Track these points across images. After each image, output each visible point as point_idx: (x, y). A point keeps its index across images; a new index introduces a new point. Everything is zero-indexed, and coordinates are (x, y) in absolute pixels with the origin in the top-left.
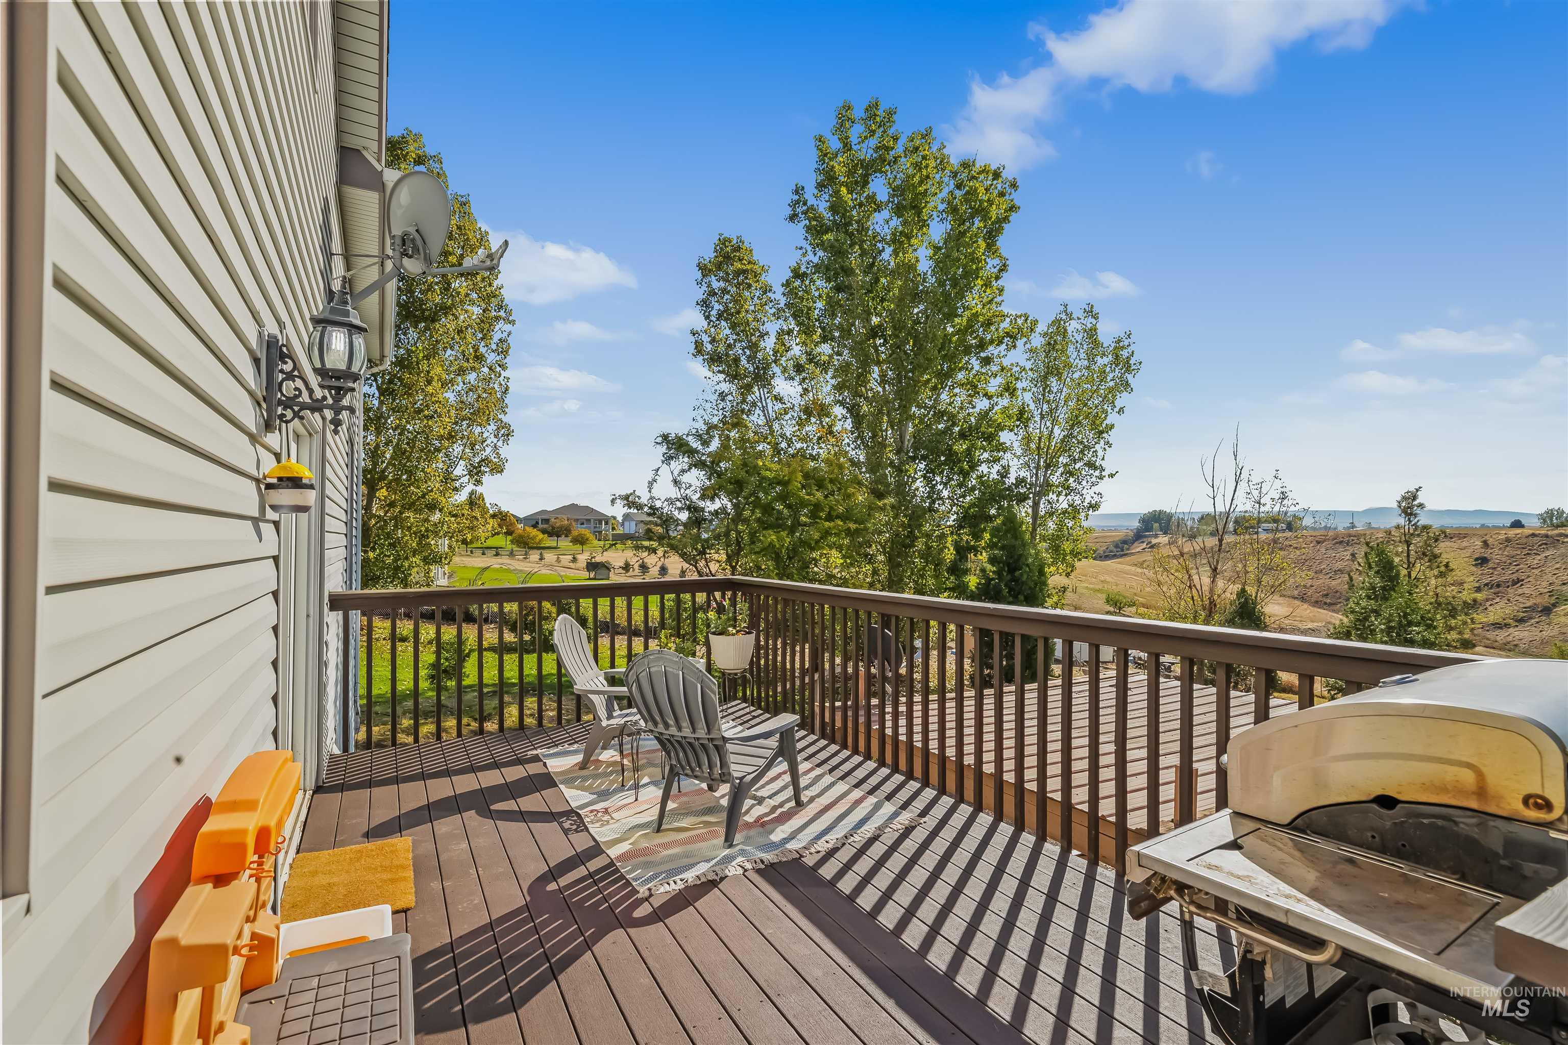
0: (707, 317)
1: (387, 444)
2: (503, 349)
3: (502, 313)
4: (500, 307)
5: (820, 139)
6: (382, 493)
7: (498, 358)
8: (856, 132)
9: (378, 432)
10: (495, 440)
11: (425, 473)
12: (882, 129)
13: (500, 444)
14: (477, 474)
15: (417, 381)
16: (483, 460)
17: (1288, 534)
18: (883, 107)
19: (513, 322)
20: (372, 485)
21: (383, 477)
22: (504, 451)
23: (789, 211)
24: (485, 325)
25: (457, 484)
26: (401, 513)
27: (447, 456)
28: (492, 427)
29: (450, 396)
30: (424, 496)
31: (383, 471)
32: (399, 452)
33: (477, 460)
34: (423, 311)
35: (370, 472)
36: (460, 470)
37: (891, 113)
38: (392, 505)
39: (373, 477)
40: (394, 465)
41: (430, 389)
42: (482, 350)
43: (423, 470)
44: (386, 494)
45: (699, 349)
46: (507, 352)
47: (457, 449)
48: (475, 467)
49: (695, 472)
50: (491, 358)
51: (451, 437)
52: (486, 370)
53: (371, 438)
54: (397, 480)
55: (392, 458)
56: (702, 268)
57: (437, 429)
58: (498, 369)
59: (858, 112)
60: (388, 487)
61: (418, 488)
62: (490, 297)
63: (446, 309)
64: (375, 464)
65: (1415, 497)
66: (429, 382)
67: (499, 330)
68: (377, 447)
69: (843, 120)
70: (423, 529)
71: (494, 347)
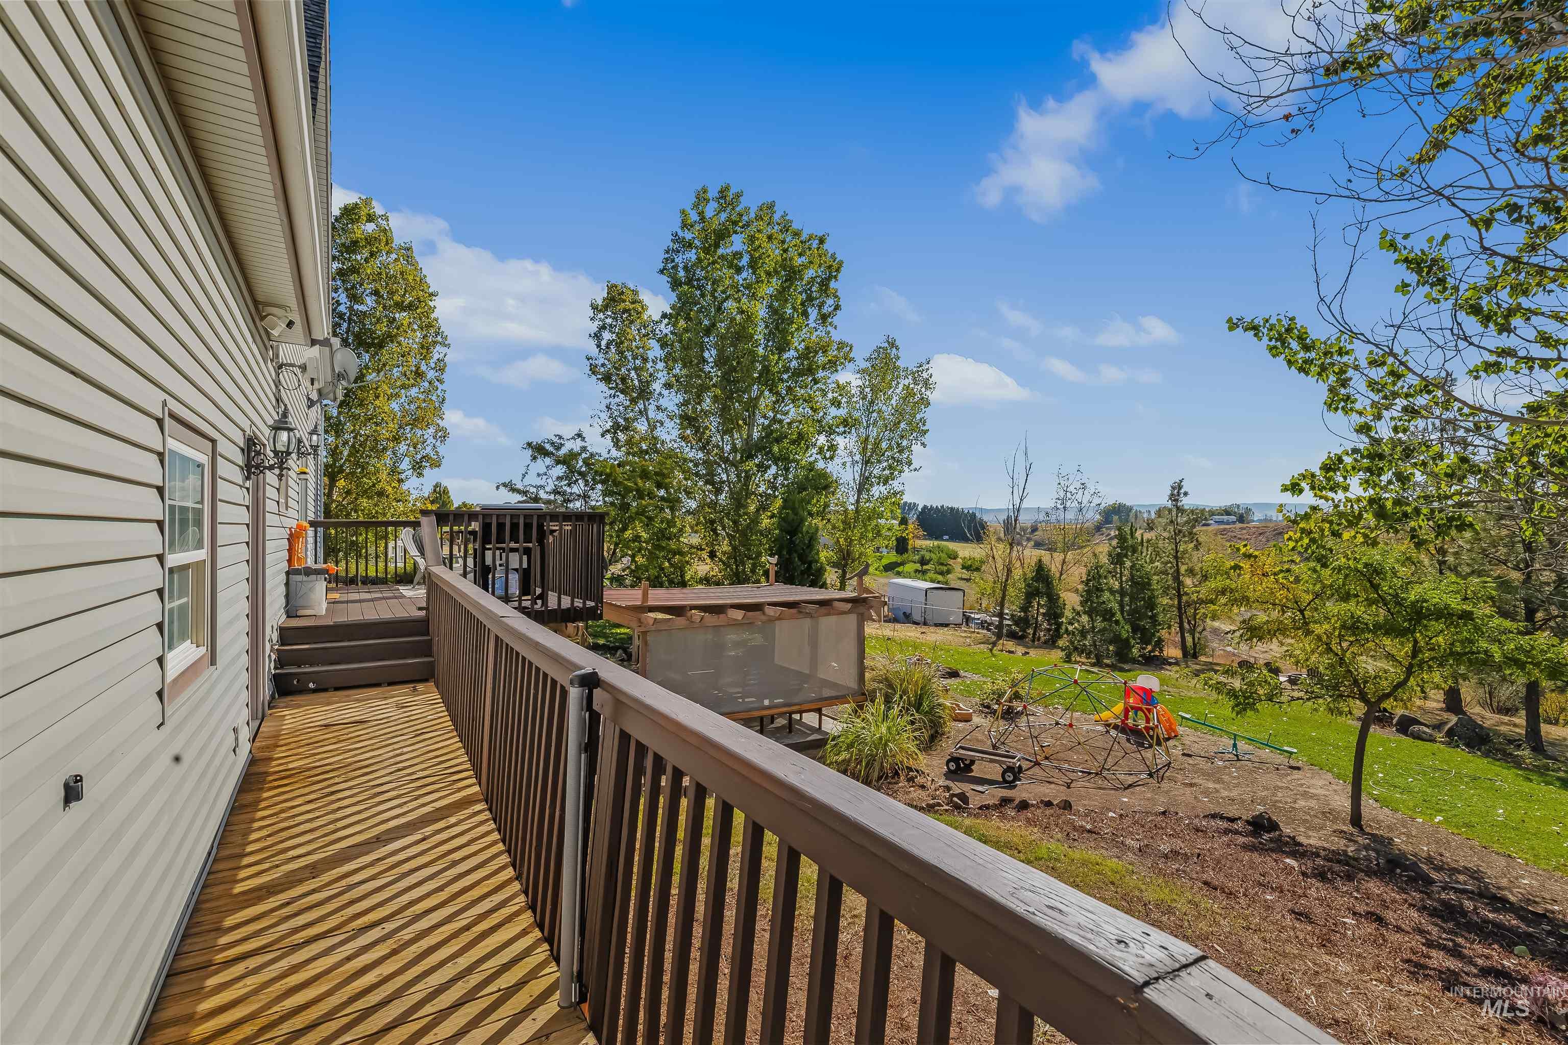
0: (599, 346)
1: (344, 444)
2: (441, 367)
3: (439, 338)
4: (437, 334)
5: (683, 212)
6: (341, 483)
7: (437, 374)
8: (710, 210)
9: (337, 436)
10: (434, 441)
11: (375, 467)
12: (731, 207)
13: (438, 443)
14: (419, 468)
15: (368, 396)
16: (424, 457)
17: (1239, 525)
18: (733, 190)
19: (448, 346)
20: (333, 478)
21: (341, 471)
22: (442, 449)
23: (661, 266)
24: (426, 349)
25: (403, 476)
26: (356, 499)
27: (394, 454)
28: (431, 430)
29: (395, 405)
30: (374, 485)
31: (342, 466)
32: (354, 451)
33: (419, 457)
34: (374, 339)
35: (331, 466)
36: (405, 465)
37: (738, 195)
38: (348, 493)
39: (333, 470)
40: (350, 461)
41: (377, 402)
42: (423, 367)
43: (373, 465)
44: (344, 484)
45: (593, 370)
46: (443, 370)
47: (403, 448)
48: (417, 463)
49: (560, 466)
50: (431, 374)
51: (396, 439)
52: (426, 384)
53: (331, 439)
54: (353, 474)
55: (349, 456)
56: (594, 307)
57: (385, 434)
58: (437, 383)
59: (713, 193)
60: (346, 478)
61: (370, 479)
62: (429, 325)
63: (391, 337)
64: (335, 461)
65: (1180, 487)
66: (377, 397)
67: (437, 352)
68: (337, 447)
69: (701, 198)
70: (374, 511)
71: (433, 365)
